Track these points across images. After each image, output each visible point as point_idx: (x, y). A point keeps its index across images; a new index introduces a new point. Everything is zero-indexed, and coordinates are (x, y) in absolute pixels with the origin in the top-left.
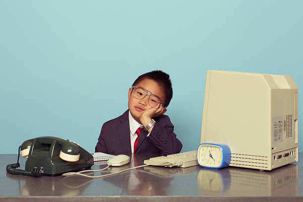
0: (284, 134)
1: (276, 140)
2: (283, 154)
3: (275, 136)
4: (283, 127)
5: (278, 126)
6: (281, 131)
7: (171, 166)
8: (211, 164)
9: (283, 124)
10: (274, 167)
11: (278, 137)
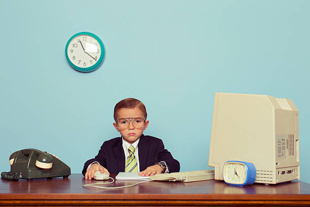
0: (287, 151)
1: (279, 156)
2: (286, 170)
3: (279, 152)
4: (286, 145)
5: (281, 143)
6: (284, 148)
7: (174, 181)
8: (236, 181)
9: (286, 143)
10: (278, 181)
11: (281, 154)
